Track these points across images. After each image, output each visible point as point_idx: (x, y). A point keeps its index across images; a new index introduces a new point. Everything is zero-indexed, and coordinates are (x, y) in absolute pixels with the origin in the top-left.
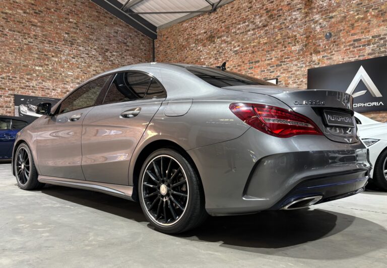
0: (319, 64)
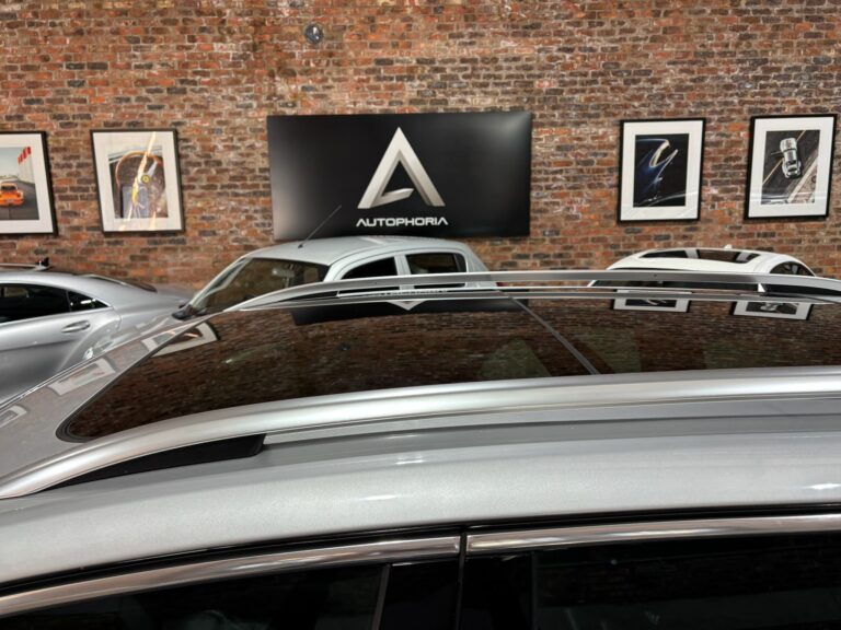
0: (294, 105)
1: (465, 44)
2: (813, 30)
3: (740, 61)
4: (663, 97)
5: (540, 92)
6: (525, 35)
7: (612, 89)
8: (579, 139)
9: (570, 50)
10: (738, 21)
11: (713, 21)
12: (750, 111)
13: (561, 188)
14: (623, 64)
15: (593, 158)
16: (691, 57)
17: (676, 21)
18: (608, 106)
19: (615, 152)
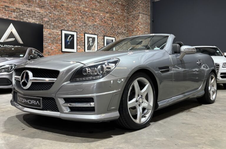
1: (28, 7)
2: (93, 19)
3: (82, 22)
4: (69, 27)
5: (45, 21)
6: (41, 8)
7: (60, 23)
8: (53, 32)
9: (51, 13)
10: (81, 14)
11: (77, 13)
12: (84, 32)
13: (49, 43)
14: (61, 18)
15: (56, 37)
16: (73, 20)
17: (70, 12)
18: (59, 26)
19: (60, 36)
